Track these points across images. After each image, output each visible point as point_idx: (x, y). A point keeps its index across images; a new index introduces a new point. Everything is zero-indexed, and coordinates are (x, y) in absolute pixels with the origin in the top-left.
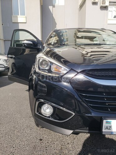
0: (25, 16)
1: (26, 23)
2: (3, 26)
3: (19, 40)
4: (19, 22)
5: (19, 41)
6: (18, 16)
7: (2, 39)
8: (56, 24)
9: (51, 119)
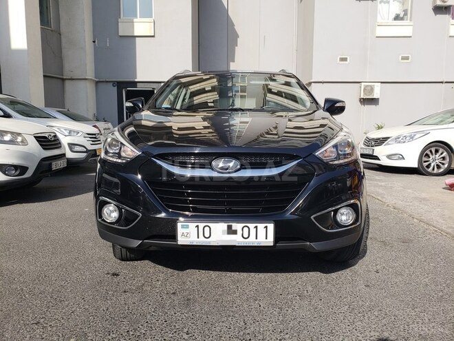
0: (151, 20)
1: (153, 36)
2: (95, 45)
3: (136, 80)
4: (135, 34)
5: (134, 84)
6: (135, 20)
7: (91, 79)
8: (237, 36)
9: (115, 226)
